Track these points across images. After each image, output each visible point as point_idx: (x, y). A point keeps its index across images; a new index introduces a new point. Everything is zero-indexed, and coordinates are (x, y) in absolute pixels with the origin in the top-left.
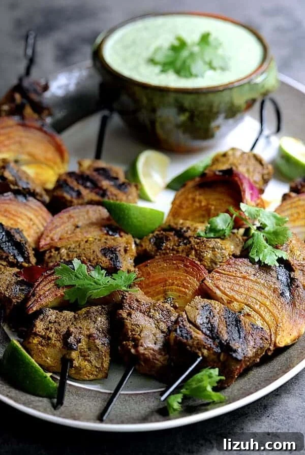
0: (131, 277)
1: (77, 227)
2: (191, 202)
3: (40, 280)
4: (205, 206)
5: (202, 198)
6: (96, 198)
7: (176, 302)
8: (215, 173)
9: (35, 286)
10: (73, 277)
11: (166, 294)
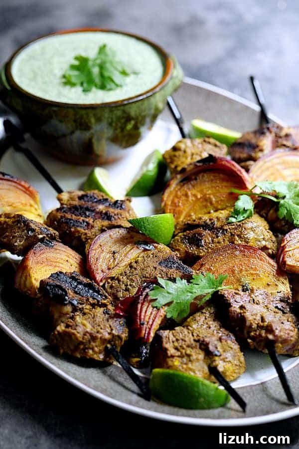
0: (210, 277)
1: (114, 253)
2: (184, 198)
3: (139, 308)
4: (201, 198)
5: (194, 192)
6: (106, 223)
7: (253, 285)
8: (196, 166)
9: (139, 315)
10: (167, 295)
11: (240, 282)
